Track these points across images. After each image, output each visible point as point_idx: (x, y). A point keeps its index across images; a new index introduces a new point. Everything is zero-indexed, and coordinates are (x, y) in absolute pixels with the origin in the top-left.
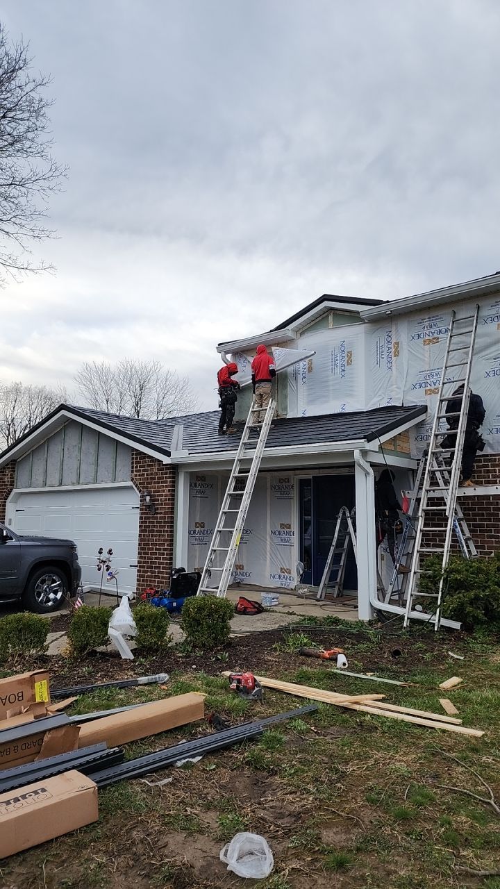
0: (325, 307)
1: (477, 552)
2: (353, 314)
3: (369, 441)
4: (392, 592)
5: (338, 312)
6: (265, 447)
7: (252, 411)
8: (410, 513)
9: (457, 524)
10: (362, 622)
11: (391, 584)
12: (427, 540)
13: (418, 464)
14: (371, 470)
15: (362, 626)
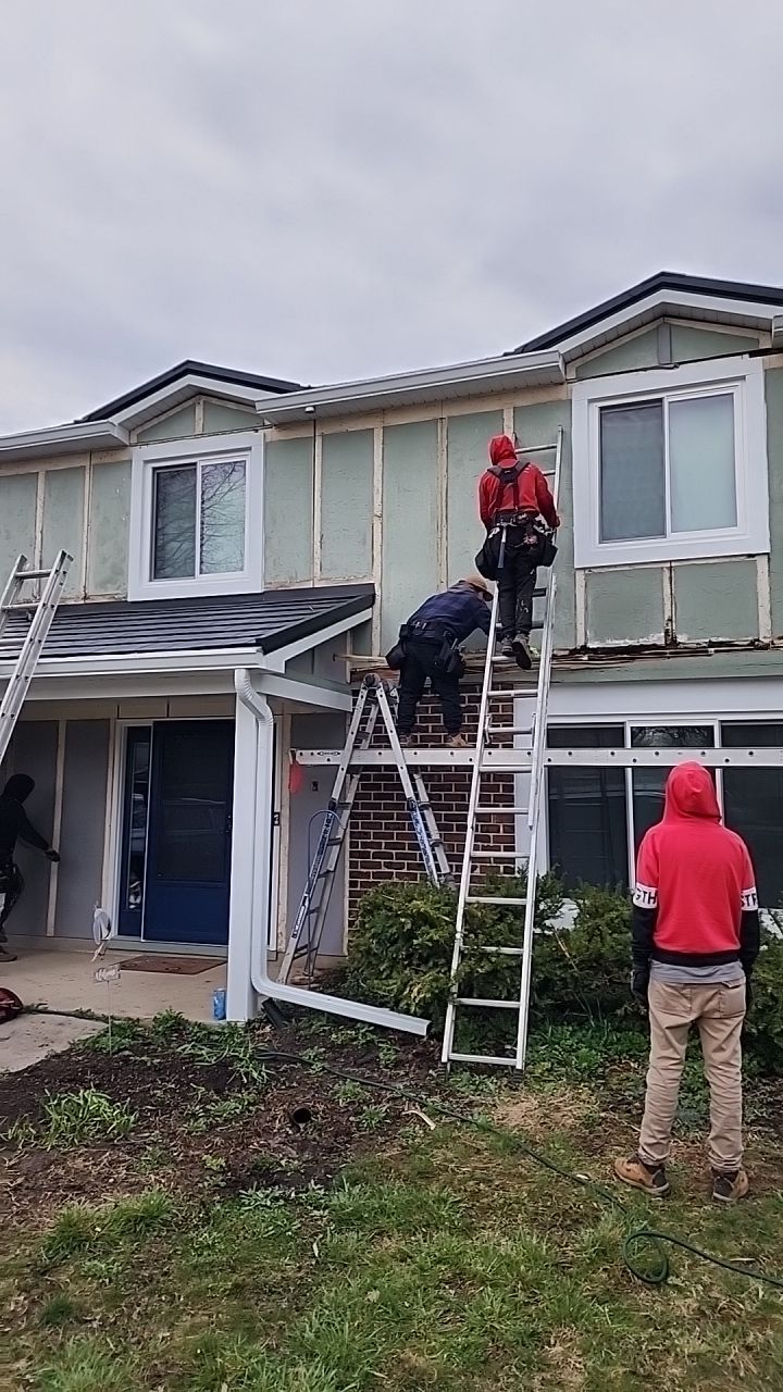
0: (189, 386)
1: (451, 866)
2: (242, 408)
3: (265, 653)
4: (295, 952)
5: (214, 401)
6: (42, 657)
7: (16, 577)
8: (336, 795)
9: (419, 818)
10: (233, 1028)
11: (294, 936)
12: (365, 845)
13: (354, 704)
14: (268, 712)
15: (231, 1035)
